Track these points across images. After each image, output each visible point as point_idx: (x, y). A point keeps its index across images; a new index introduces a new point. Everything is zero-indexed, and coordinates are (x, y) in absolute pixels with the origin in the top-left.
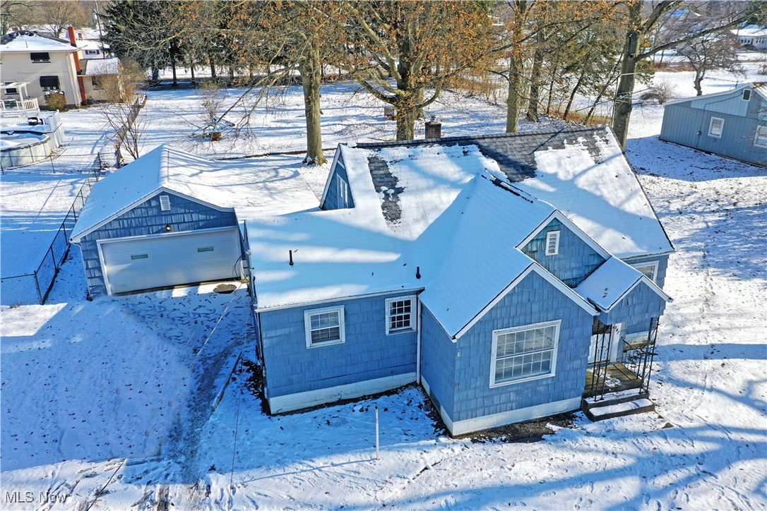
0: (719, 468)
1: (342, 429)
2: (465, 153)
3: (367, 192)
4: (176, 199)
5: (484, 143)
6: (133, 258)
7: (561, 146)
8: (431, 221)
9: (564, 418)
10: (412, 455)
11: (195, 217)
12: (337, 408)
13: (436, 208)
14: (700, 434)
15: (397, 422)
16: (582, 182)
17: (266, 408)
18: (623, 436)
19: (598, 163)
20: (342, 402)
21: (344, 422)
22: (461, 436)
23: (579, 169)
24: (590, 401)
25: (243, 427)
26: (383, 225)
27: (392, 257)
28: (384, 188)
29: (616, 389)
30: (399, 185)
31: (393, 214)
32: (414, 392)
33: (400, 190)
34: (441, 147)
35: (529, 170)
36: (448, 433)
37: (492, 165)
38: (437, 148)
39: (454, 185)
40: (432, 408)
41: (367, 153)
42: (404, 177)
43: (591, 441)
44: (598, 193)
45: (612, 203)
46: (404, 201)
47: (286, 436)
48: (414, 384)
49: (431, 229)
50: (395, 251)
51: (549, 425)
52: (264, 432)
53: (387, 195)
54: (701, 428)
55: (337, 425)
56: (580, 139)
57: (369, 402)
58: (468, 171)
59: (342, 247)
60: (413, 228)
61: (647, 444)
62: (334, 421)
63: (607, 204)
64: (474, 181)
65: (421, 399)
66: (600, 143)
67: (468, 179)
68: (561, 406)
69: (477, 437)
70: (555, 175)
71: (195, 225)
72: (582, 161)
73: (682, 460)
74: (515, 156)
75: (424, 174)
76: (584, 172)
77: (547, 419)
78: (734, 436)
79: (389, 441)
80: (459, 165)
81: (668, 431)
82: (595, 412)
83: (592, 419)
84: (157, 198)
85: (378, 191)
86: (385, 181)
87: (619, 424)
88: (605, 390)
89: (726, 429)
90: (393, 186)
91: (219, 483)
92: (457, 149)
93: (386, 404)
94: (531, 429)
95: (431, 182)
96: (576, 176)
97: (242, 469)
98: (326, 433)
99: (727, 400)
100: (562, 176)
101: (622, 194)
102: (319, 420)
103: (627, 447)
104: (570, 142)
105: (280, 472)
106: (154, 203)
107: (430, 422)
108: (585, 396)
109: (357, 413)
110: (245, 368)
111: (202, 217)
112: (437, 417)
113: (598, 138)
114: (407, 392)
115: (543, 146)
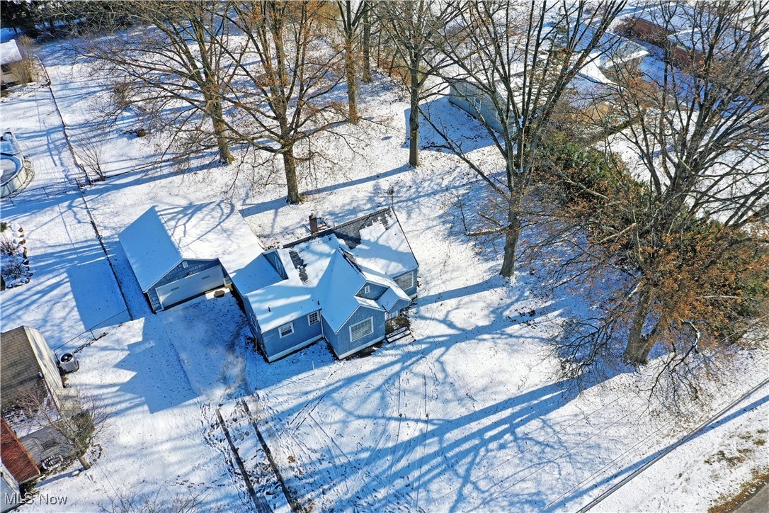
0: (427, 354)
1: (299, 364)
2: (330, 239)
3: (291, 269)
4: (191, 262)
5: (338, 230)
6: (172, 290)
7: (371, 225)
8: (320, 277)
9: (379, 344)
10: (326, 369)
11: (200, 266)
12: (294, 355)
13: (321, 270)
14: (425, 341)
15: (318, 357)
16: (381, 242)
17: (266, 360)
18: (398, 347)
19: (387, 229)
20: (295, 352)
21: (299, 361)
22: (342, 359)
23: (379, 235)
24: (388, 336)
25: (261, 370)
26: (301, 284)
27: (308, 297)
28: (299, 266)
29: (397, 329)
30: (304, 263)
31: (304, 277)
32: (322, 342)
33: (305, 266)
34: (319, 239)
35: (358, 240)
36: (338, 359)
37: (342, 242)
38: (318, 239)
39: (328, 255)
40: (330, 348)
41: (288, 250)
42: (305, 256)
43: (387, 352)
44: (388, 245)
45: (393, 249)
46: (308, 270)
47: (278, 371)
48: (322, 339)
49: (321, 281)
50: (308, 294)
51: (374, 348)
52: (269, 371)
53: (300, 269)
54: (425, 339)
55: (296, 363)
56: (379, 218)
57: (306, 350)
58: (332, 247)
59: (288, 297)
60: (313, 282)
61: (406, 349)
62: (295, 361)
63: (391, 249)
64: (335, 252)
65: (325, 345)
66: (388, 218)
67: (333, 251)
68: (378, 340)
69: (348, 358)
70: (369, 240)
71: (201, 270)
72: (380, 230)
73: (416, 353)
74: (352, 234)
75: (314, 253)
76: (381, 236)
77: (373, 346)
78: (437, 339)
79: (317, 366)
80: (329, 245)
81: (415, 342)
82: (390, 340)
83: (389, 343)
84: (181, 264)
85: (296, 268)
86: (298, 262)
87: (398, 343)
88: (393, 330)
89: (434, 337)
90: (302, 265)
91: (261, 393)
92: (326, 237)
93: (313, 350)
94: (367, 351)
95: (317, 257)
96: (378, 238)
97: (267, 387)
98: (293, 367)
99: (438, 323)
100: (372, 240)
101: (397, 243)
102: (289, 361)
103: (399, 352)
104: (375, 221)
105: (281, 385)
106: (180, 266)
107: (330, 355)
108: (386, 335)
109: (303, 356)
110: (249, 341)
111: (203, 265)
112: (332, 352)
113: (386, 215)
114: (320, 342)
115: (363, 227)
